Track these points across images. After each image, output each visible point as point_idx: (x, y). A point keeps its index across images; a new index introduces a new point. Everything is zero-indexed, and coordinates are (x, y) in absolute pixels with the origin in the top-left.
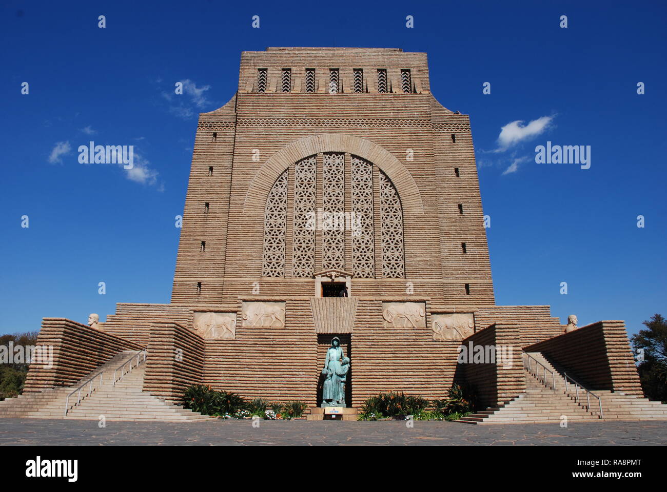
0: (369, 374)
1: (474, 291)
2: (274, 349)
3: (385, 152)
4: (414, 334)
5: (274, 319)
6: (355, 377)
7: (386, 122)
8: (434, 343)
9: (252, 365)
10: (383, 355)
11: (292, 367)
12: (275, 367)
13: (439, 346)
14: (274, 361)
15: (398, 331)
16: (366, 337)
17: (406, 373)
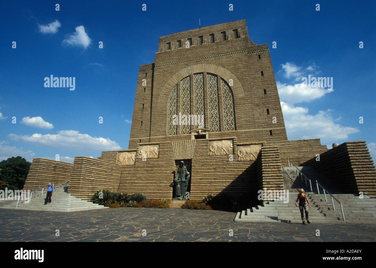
0: (201, 181)
1: (275, 134)
2: (153, 169)
3: (223, 69)
4: (227, 158)
5: (154, 154)
6: (193, 183)
7: (224, 54)
8: (239, 162)
9: (142, 177)
10: (209, 170)
11: (161, 178)
12: (152, 178)
13: (241, 164)
14: (152, 175)
15: (218, 157)
16: (200, 161)
17: (221, 180)
